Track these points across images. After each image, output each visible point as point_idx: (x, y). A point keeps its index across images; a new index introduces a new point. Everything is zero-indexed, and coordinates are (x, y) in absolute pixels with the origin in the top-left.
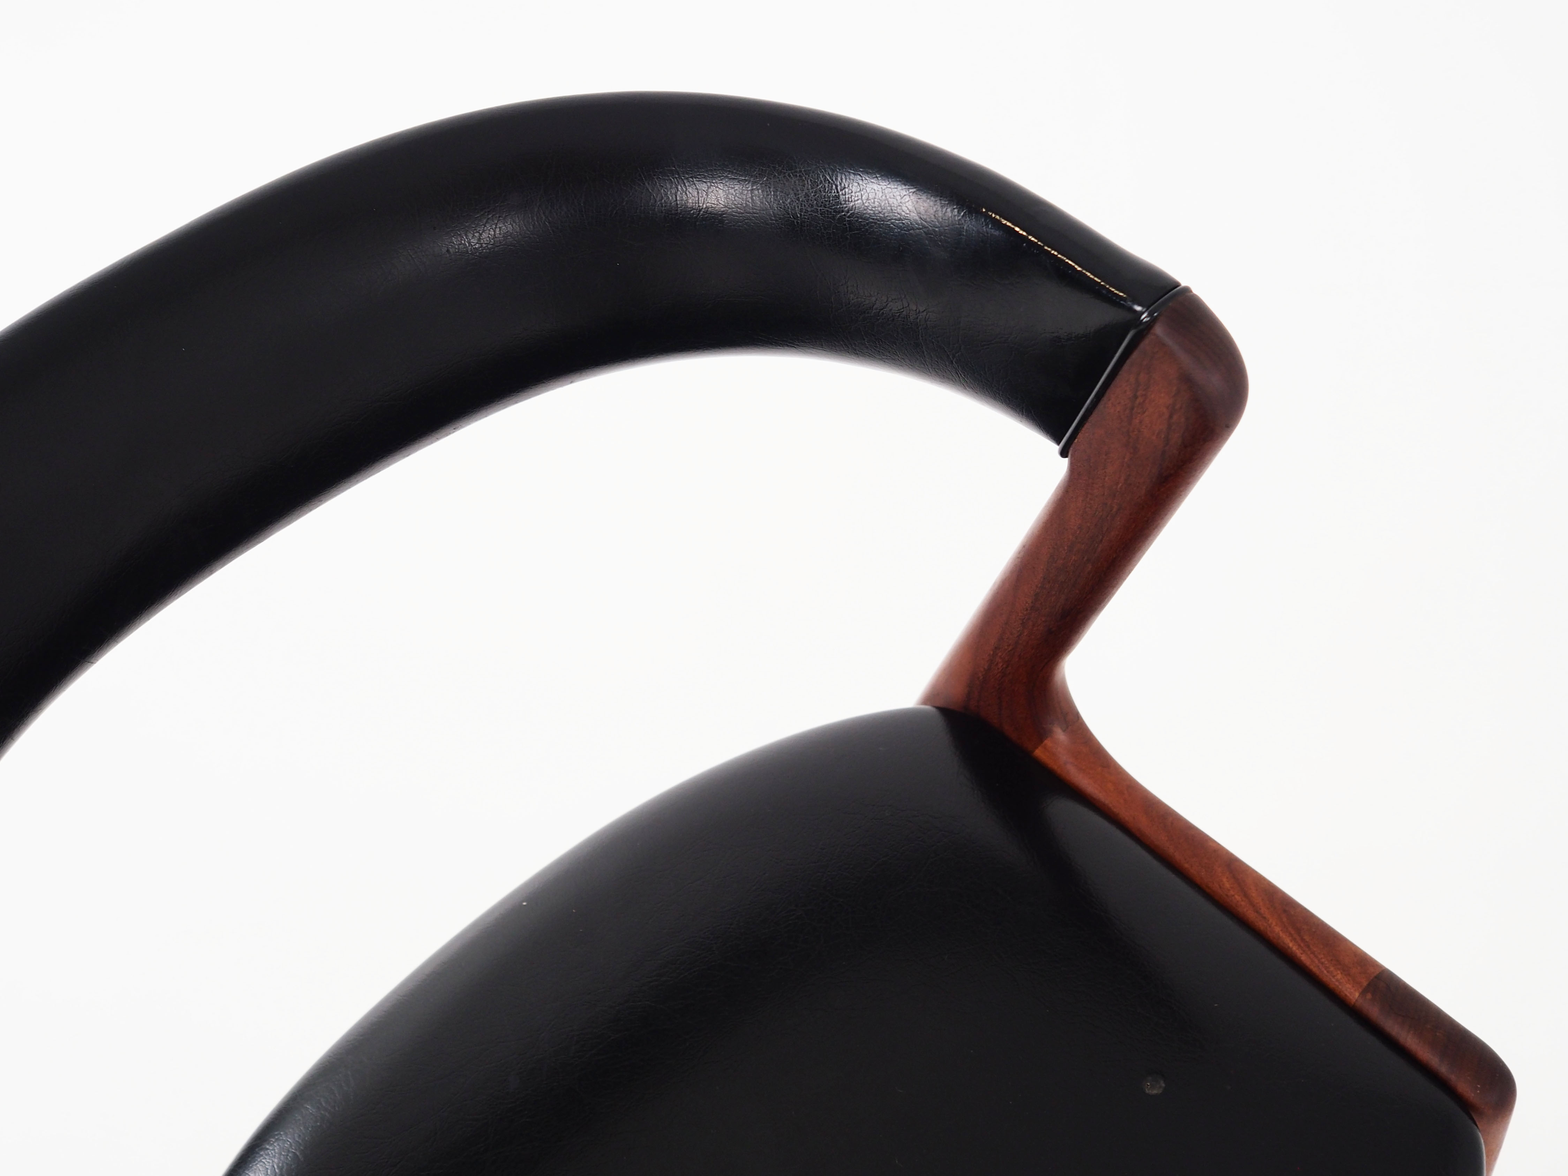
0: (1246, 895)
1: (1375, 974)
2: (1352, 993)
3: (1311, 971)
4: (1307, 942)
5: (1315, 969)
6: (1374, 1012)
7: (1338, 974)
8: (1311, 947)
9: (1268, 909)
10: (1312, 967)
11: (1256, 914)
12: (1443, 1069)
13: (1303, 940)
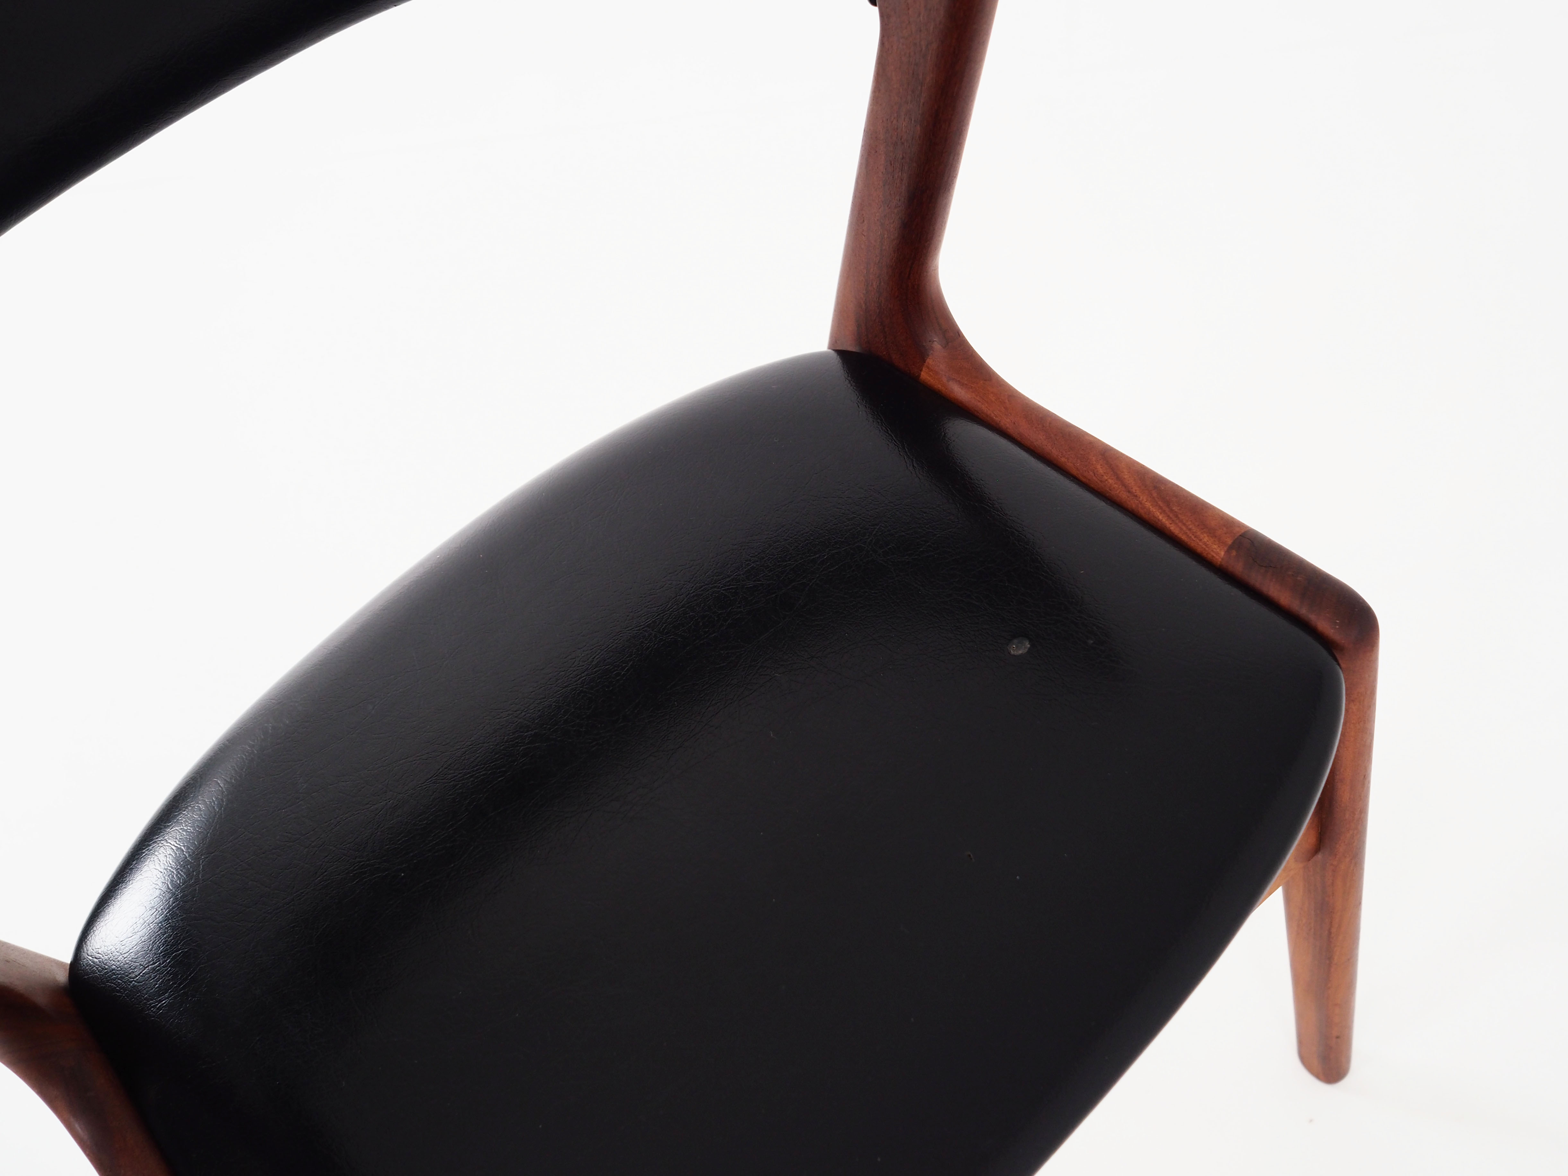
0: (1119, 478)
1: (1240, 534)
2: (1218, 553)
3: (1180, 539)
4: (1175, 512)
5: (1184, 537)
6: (1238, 567)
7: (1204, 537)
8: (1180, 516)
9: (1139, 487)
10: (1180, 535)
11: (1128, 493)
12: (1303, 611)
13: (1172, 510)
